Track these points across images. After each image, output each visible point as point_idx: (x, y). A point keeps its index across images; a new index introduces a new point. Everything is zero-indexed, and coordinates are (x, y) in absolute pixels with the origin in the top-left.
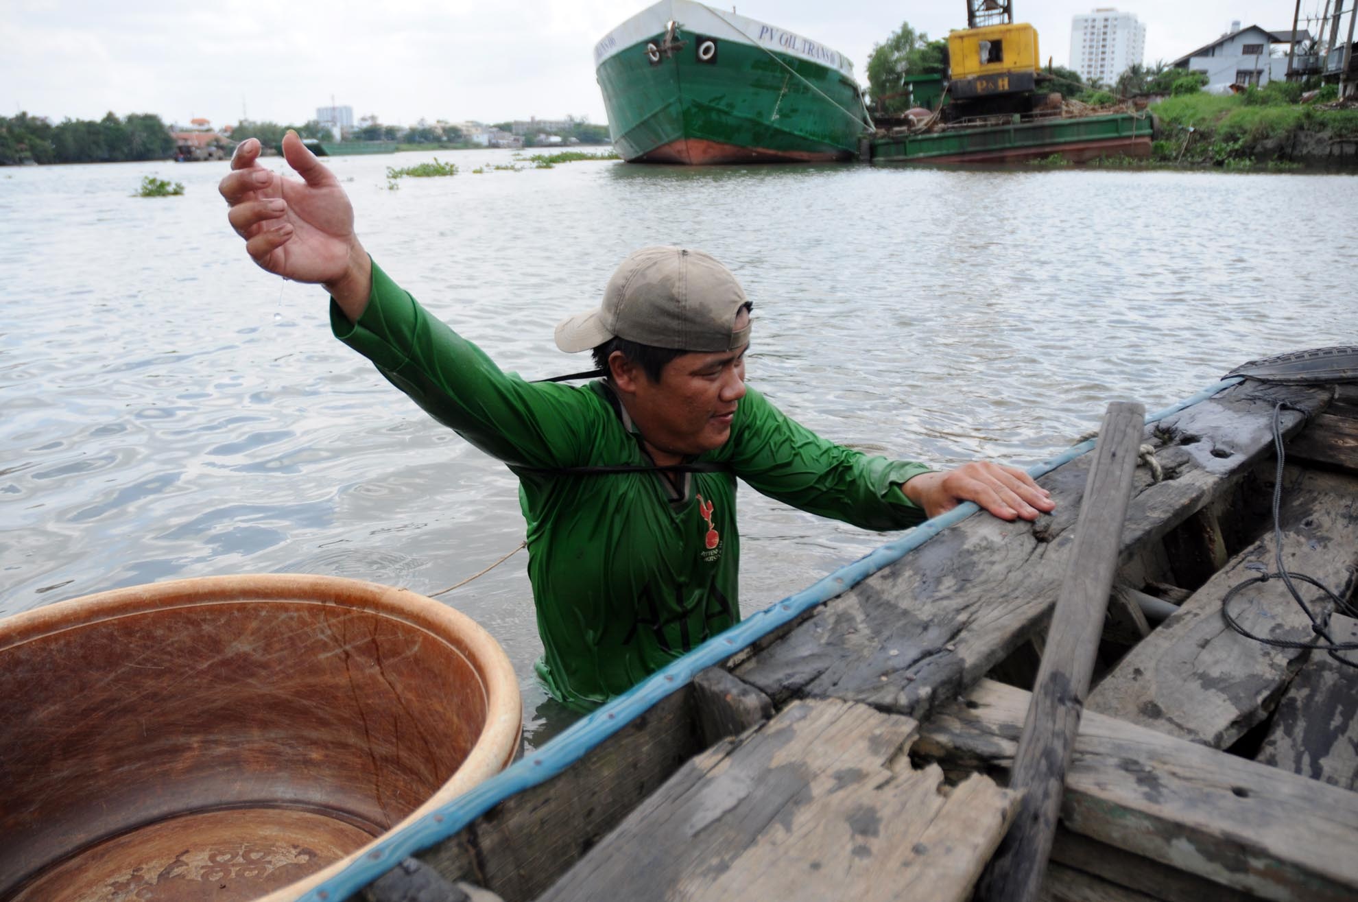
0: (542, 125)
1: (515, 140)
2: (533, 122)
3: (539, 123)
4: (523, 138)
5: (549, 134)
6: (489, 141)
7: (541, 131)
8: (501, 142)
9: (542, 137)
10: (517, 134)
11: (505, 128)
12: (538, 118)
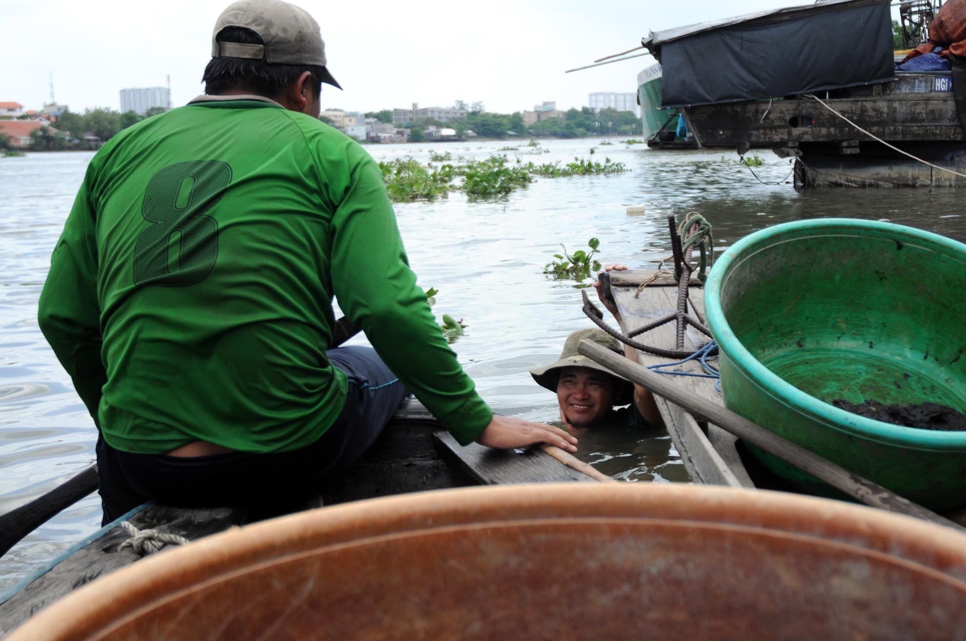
0: (430, 115)
1: (398, 133)
2: (415, 111)
3: (425, 111)
4: (408, 131)
5: (440, 125)
6: (368, 134)
7: (430, 122)
8: (382, 135)
9: (432, 129)
10: (399, 126)
11: (384, 117)
12: (421, 106)
